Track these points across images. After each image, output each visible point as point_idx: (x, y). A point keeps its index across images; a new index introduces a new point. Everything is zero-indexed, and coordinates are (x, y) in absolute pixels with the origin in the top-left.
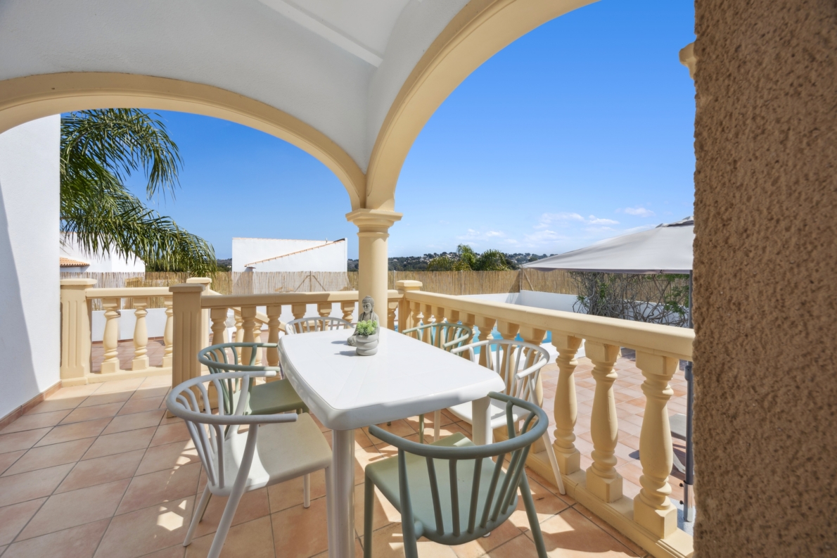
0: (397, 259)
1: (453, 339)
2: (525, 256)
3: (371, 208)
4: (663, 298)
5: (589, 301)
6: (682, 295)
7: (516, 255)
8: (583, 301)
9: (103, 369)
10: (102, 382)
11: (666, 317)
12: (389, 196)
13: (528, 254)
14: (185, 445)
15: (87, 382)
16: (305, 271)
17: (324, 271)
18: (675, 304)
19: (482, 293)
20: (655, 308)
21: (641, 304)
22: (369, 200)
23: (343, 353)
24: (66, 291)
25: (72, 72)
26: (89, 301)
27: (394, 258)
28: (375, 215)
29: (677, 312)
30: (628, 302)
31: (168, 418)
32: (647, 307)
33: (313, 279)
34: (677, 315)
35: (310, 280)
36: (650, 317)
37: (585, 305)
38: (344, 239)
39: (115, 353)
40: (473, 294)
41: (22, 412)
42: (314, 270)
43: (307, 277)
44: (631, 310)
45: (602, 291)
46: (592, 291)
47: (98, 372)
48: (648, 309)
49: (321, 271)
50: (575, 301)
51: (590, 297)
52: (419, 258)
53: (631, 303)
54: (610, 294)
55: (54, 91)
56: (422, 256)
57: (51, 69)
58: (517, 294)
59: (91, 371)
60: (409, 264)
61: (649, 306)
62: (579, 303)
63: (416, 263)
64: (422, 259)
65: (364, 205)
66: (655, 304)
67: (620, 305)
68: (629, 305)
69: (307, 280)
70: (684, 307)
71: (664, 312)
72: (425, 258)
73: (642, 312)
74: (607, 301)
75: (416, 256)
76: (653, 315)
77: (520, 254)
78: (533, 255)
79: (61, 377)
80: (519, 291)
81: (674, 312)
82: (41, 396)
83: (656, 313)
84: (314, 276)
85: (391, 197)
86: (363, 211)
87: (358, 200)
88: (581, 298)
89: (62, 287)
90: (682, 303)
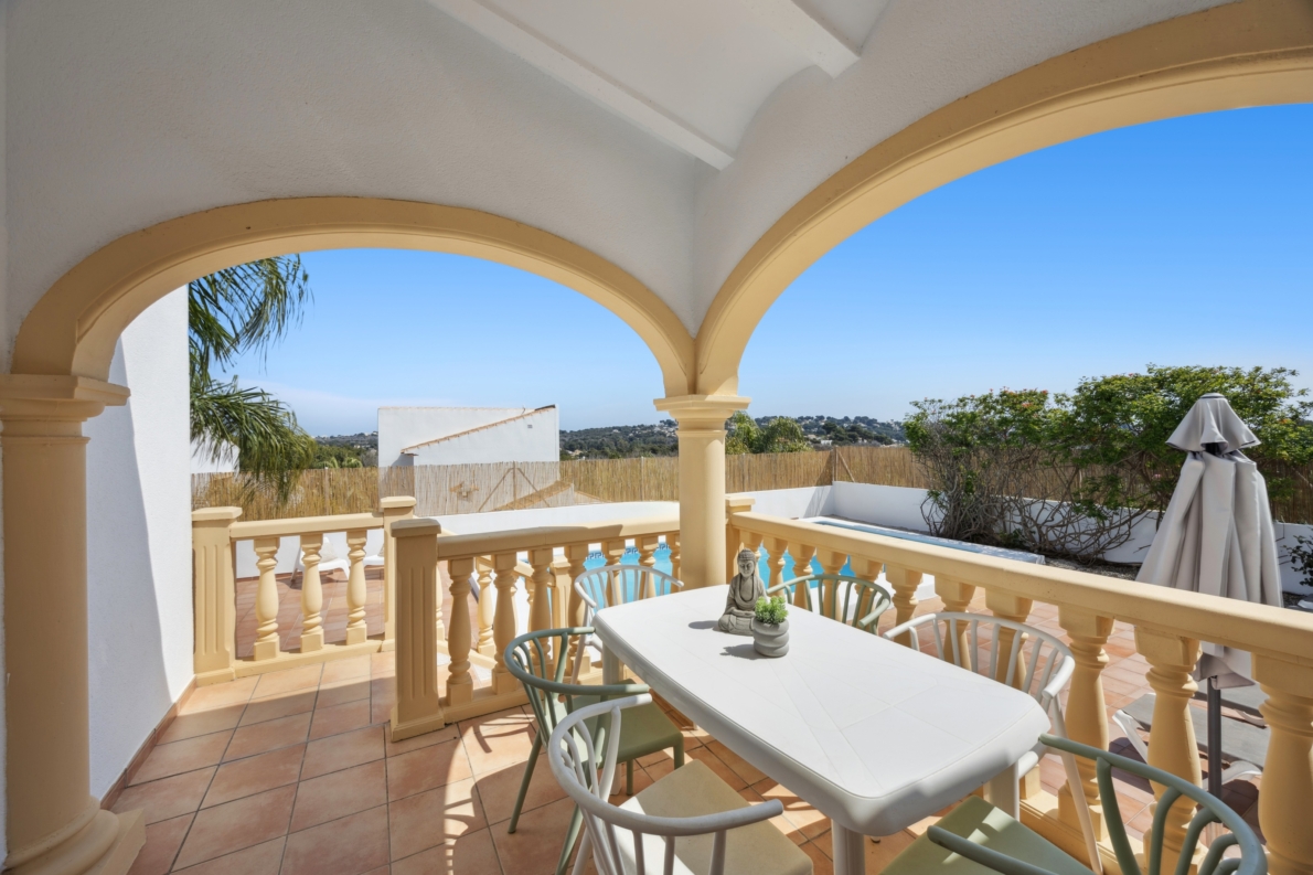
0: (619, 429)
1: (869, 612)
2: (816, 420)
3: (706, 393)
4: (1068, 492)
5: (946, 499)
6: (1101, 489)
7: (802, 419)
8: (937, 499)
9: (258, 653)
10: (260, 673)
11: (1076, 525)
12: (730, 371)
13: (821, 418)
14: (443, 796)
15: (234, 676)
16: (505, 461)
17: (535, 461)
18: (1090, 504)
19: (776, 488)
20: (1057, 510)
21: (1032, 503)
22: (703, 380)
23: (734, 652)
24: (200, 530)
25: (276, 199)
26: (233, 544)
27: (614, 428)
28: (712, 403)
29: (1094, 516)
30: (1011, 500)
31: (394, 742)
32: (1043, 508)
33: (519, 475)
34: (1093, 520)
35: (514, 477)
36: (1049, 524)
37: (941, 506)
38: (553, 406)
39: (275, 626)
40: (761, 489)
41: (157, 739)
42: (519, 459)
43: (509, 471)
44: (1017, 512)
45: (968, 484)
46: (953, 484)
47: (251, 658)
48: (1044, 511)
49: (530, 460)
50: (924, 498)
51: (950, 493)
52: (652, 427)
53: (1015, 501)
54: (980, 487)
55: (249, 231)
56: (658, 423)
57: (244, 196)
58: (828, 488)
59: (237, 658)
60: (638, 436)
61: (1046, 506)
62: (930, 501)
63: (648, 435)
64: (657, 429)
65: (694, 388)
66: (1055, 503)
67: (998, 505)
68: (1012, 504)
69: (509, 478)
70: (1105, 508)
71: (1070, 517)
72: (661, 427)
73: (1034, 516)
74: (977, 499)
75: (648, 424)
76: (1053, 520)
77: (808, 418)
78: (829, 418)
79: (196, 670)
80: (831, 483)
81: (1089, 516)
82: (174, 707)
83: (1058, 518)
84: (519, 470)
85: (734, 373)
86: (693, 399)
87: (683, 380)
88: (934, 494)
89: (195, 524)
90: (1102, 502)
